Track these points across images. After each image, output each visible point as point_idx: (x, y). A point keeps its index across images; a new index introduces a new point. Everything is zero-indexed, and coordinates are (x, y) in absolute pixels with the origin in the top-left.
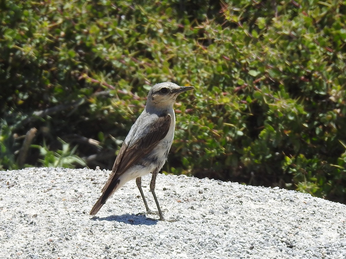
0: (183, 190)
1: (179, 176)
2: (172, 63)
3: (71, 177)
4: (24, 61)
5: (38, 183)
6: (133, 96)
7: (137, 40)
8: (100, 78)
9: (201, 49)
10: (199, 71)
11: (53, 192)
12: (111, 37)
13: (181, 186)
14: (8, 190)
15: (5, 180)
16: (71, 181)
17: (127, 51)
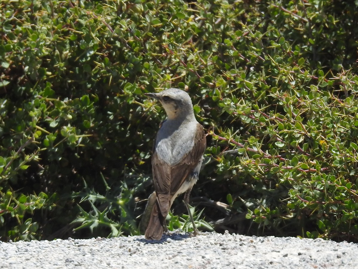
0: (319, 255)
1: (315, 240)
2: (305, 118)
3: (198, 243)
4: (145, 117)
5: (162, 249)
6: (264, 154)
7: (267, 93)
8: (228, 135)
9: (337, 102)
10: (335, 125)
11: (178, 258)
12: (240, 90)
13: (317, 250)
14: (130, 258)
15: (126, 247)
16: (198, 247)
17: (256, 105)
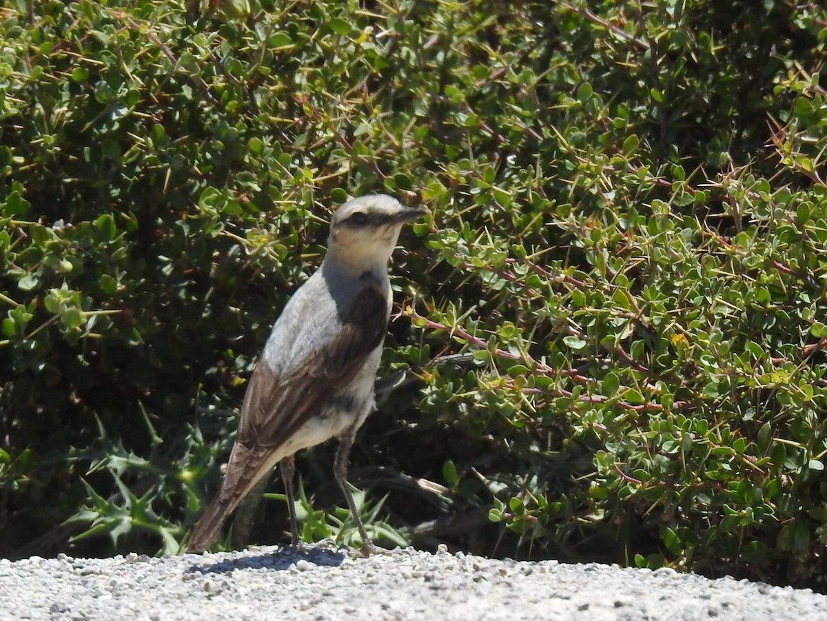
0: (666, 607)
1: (656, 572)
2: (638, 280)
3: (373, 572)
4: (250, 271)
5: (284, 585)
6: (535, 366)
7: (547, 218)
8: (450, 318)
9: (715, 244)
10: (709, 299)
11: (324, 609)
12: (480, 209)
13: (661, 596)
14: (206, 604)
15: (198, 579)
16: (372, 583)
17: (520, 247)
